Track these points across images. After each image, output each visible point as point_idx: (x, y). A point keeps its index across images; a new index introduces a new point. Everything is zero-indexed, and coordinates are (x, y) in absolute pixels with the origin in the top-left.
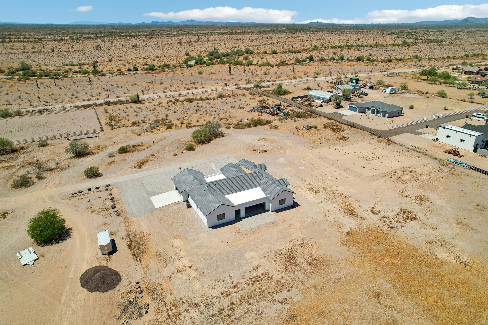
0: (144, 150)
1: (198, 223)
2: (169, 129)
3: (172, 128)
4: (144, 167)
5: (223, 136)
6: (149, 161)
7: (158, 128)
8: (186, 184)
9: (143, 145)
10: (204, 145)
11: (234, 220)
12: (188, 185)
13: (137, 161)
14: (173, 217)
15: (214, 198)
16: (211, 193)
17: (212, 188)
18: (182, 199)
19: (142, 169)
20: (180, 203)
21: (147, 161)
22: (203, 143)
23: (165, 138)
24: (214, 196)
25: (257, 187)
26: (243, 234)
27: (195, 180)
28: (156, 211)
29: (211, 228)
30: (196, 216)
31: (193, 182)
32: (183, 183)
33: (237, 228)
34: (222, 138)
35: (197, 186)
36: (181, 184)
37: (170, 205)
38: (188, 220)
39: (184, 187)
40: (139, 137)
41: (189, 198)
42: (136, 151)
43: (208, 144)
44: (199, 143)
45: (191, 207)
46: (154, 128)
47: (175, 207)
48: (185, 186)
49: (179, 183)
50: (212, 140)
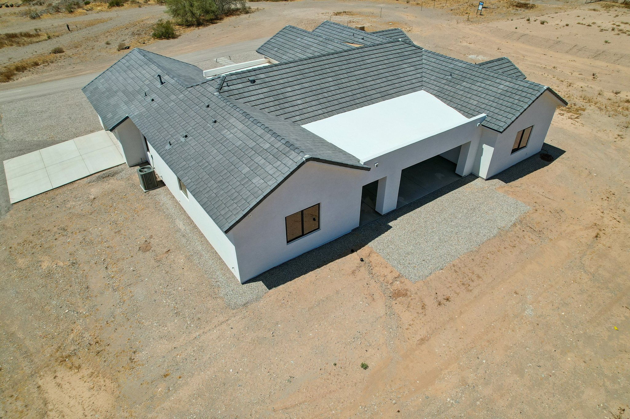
0: (37, 42)
1: (189, 258)
2: (114, 6)
3: (123, 5)
4: (23, 78)
5: (247, 13)
6: (44, 62)
7: (88, 6)
8: (130, 96)
9: (38, 35)
10: (200, 27)
11: (354, 230)
12: (140, 97)
13: (5, 65)
14: (80, 237)
15: (260, 131)
16: (236, 114)
17: (240, 95)
18: (123, 160)
19: (16, 82)
20: (113, 175)
21: (36, 64)
22: (199, 24)
23: (102, 21)
24: (256, 122)
25: (414, 90)
26: (427, 301)
27: (165, 78)
28: (8, 216)
29: (260, 285)
30: (180, 224)
31: (159, 86)
32: (121, 94)
33: (386, 272)
34: (243, 16)
35: (173, 97)
36: (113, 101)
37: (75, 185)
38: (146, 248)
39: (125, 107)
40: (34, 21)
41: (148, 150)
42: (12, 45)
43: (212, 26)
44: (189, 25)
45: (162, 184)
46: (79, 7)
47: (95, 191)
48: (126, 103)
49: (108, 98)
50: (221, 19)
